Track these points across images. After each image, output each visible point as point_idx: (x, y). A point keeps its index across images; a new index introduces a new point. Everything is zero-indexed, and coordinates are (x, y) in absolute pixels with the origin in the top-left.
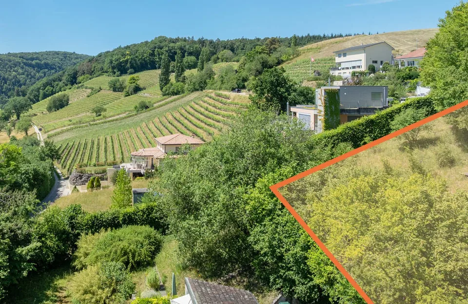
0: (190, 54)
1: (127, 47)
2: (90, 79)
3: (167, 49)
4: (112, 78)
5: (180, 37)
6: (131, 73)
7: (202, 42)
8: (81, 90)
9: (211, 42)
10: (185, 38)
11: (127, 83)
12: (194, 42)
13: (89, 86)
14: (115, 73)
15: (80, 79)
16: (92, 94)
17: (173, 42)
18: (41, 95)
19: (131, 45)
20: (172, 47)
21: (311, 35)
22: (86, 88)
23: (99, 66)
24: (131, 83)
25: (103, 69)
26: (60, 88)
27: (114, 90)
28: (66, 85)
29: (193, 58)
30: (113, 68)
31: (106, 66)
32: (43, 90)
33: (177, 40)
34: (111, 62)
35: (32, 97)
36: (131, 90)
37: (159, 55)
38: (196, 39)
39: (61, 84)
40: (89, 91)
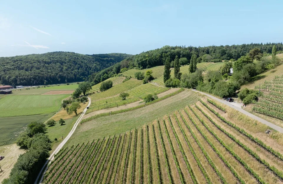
0: (184, 56)
1: (148, 52)
2: (127, 70)
3: (170, 53)
4: (138, 71)
5: (178, 46)
6: (149, 68)
7: (191, 49)
8: (120, 77)
9: (196, 48)
10: (181, 46)
11: (145, 75)
12: (186, 49)
13: (125, 75)
14: (140, 67)
15: (121, 70)
16: (126, 80)
17: (174, 49)
18: (101, 79)
19: (150, 51)
20: (173, 52)
21: (254, 43)
22: (123, 76)
23: (132, 63)
24: (147, 75)
25: (134, 65)
26: (111, 75)
27: (138, 79)
28: (114, 73)
29: (185, 59)
30: (139, 64)
31: (136, 63)
32: (103, 76)
33: (176, 48)
34: (138, 61)
35: (97, 80)
36: (147, 79)
37: (165, 57)
38: (187, 47)
39: (112, 73)
40: (125, 78)
